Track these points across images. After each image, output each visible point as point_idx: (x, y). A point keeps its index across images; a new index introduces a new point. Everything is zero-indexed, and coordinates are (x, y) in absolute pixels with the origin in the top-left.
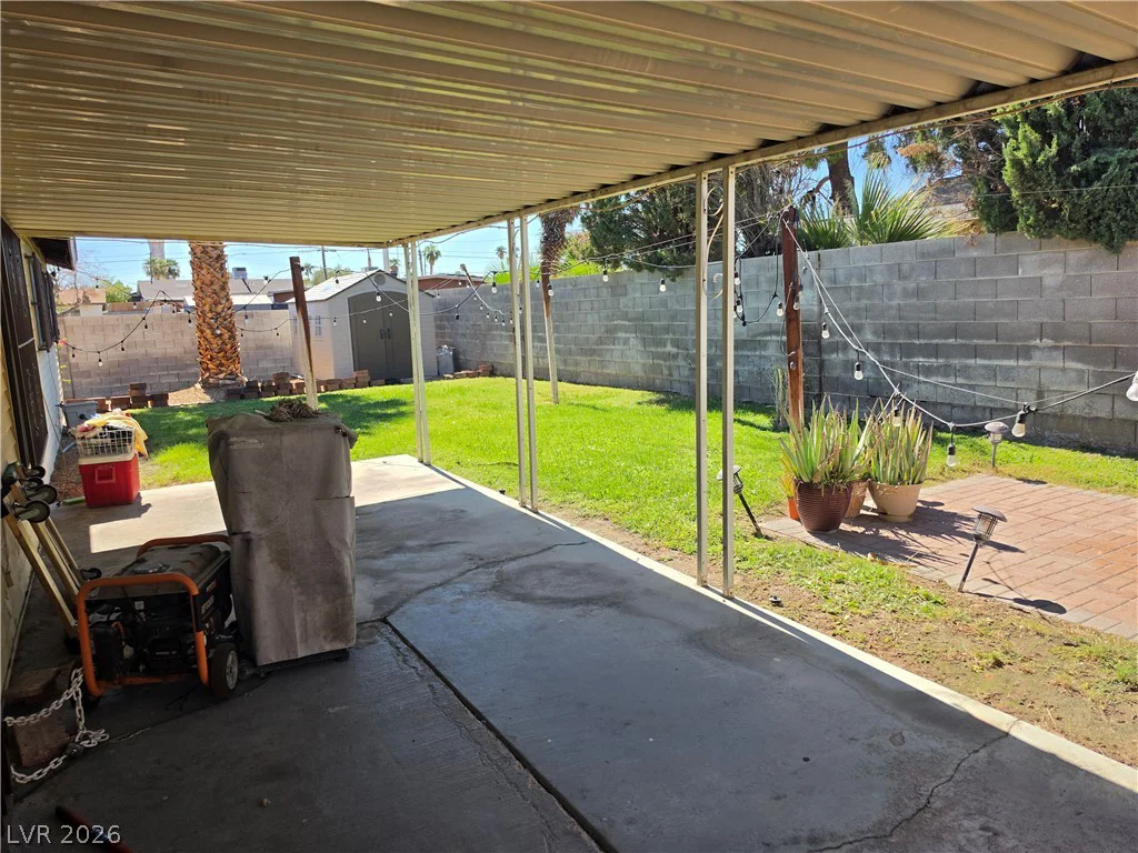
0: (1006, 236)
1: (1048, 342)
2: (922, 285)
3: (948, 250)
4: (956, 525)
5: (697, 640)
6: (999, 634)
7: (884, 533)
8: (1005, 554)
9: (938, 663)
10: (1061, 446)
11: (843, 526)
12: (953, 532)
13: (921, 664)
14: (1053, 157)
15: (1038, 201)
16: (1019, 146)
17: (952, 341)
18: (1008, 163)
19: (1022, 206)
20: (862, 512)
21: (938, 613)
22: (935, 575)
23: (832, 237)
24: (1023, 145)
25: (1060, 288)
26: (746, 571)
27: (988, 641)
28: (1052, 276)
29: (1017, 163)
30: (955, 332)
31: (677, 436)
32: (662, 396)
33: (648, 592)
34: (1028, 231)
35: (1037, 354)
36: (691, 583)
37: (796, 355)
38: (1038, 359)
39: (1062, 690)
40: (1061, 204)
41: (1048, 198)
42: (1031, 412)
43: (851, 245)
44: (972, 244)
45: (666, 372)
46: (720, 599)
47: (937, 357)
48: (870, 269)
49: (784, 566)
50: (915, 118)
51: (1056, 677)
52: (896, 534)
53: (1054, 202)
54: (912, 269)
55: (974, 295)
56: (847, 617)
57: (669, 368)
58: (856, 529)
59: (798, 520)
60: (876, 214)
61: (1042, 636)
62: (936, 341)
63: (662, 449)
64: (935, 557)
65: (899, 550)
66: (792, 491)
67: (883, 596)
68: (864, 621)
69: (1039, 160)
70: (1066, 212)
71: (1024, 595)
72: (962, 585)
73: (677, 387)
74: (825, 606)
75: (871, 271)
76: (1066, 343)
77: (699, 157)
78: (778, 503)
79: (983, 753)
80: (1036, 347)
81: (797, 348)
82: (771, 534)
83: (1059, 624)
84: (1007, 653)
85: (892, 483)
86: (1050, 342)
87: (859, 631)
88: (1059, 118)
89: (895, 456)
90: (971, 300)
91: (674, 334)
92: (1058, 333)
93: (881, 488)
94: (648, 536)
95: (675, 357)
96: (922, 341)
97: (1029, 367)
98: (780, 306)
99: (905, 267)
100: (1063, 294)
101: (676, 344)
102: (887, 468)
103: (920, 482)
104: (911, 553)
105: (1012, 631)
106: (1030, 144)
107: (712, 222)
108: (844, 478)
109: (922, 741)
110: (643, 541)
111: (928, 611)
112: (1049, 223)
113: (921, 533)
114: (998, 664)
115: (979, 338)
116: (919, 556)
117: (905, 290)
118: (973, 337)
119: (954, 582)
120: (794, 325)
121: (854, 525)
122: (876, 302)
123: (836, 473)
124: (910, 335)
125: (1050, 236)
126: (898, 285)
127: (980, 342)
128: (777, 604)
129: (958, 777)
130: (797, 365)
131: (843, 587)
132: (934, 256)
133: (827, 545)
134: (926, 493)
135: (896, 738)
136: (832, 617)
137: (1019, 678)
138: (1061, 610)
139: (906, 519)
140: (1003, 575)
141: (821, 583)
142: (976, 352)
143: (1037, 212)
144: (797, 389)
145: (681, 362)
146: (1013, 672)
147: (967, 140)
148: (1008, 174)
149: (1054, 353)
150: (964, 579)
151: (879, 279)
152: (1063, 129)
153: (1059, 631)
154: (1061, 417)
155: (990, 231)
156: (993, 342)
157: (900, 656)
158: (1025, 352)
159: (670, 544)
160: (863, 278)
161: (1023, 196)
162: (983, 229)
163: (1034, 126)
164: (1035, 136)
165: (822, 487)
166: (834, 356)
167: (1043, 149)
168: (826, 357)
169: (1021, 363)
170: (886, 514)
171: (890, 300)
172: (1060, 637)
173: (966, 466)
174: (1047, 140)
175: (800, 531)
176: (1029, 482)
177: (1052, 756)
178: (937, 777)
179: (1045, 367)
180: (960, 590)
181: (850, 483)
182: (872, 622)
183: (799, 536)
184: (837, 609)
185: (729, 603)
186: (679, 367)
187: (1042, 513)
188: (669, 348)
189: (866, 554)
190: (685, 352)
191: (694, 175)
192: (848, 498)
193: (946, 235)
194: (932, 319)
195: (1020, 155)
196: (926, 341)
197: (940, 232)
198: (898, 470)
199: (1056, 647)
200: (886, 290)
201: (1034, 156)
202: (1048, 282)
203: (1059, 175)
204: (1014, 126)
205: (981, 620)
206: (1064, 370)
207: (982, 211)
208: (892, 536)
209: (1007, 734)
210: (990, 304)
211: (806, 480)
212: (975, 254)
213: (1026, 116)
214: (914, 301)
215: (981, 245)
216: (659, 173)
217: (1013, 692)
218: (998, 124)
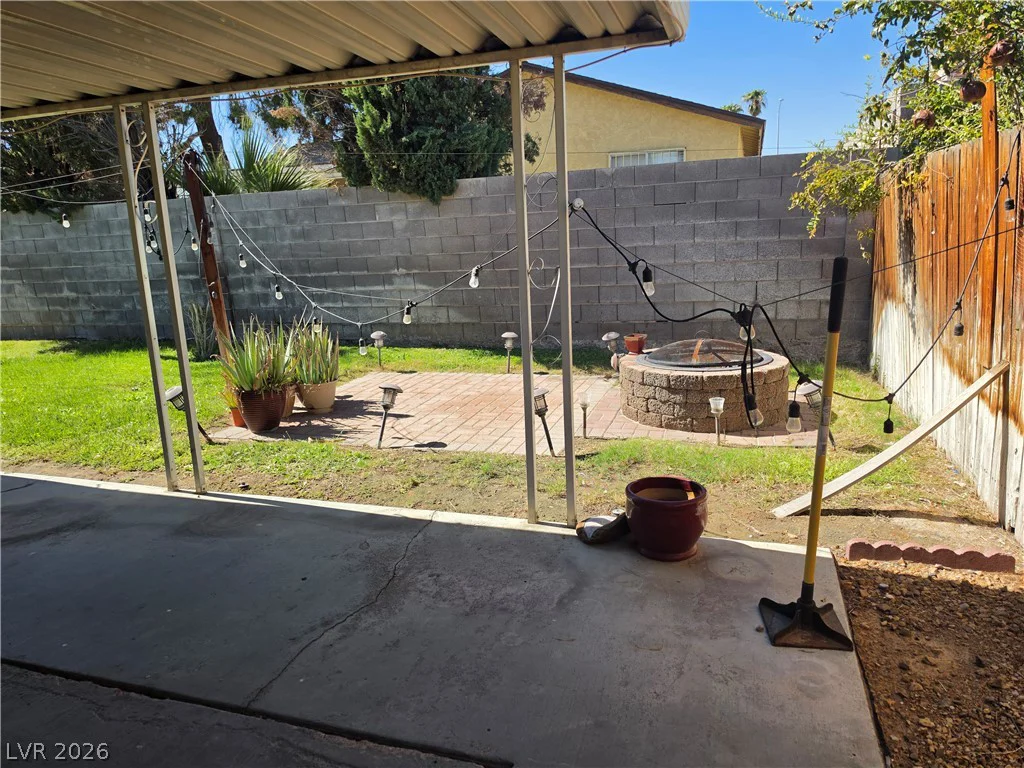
0: (364, 189)
1: (403, 271)
2: (307, 228)
3: (321, 200)
4: (365, 408)
5: (184, 530)
6: (411, 467)
7: (315, 423)
8: (402, 420)
9: (377, 495)
10: (421, 346)
11: (282, 424)
12: (364, 413)
13: (367, 497)
14: (390, 129)
15: (383, 163)
16: (363, 116)
17: (335, 273)
18: (359, 130)
19: (373, 166)
20: (294, 411)
21: (369, 464)
22: (360, 443)
23: (222, 185)
24: (368, 118)
25: (405, 230)
26: (210, 472)
27: (406, 473)
28: (399, 221)
29: (365, 132)
30: (337, 266)
31: (98, 377)
32: (67, 343)
33: (120, 508)
34: (380, 186)
35: (397, 280)
36: (162, 491)
37: (216, 285)
38: (398, 284)
39: (455, 488)
40: (398, 166)
41: (389, 161)
42: (413, 305)
43: (238, 193)
44: (339, 195)
45: (66, 318)
46: (196, 497)
47: (326, 288)
48: (262, 214)
49: (243, 461)
50: (311, 79)
51: (450, 482)
52: (324, 422)
53: (394, 164)
54: (297, 215)
55: (348, 236)
56: (305, 483)
57: (70, 313)
58: (292, 424)
59: (244, 426)
60: (258, 166)
61: (437, 461)
62: (323, 274)
63: (85, 391)
64: (355, 430)
65: (329, 432)
66: (234, 401)
67: (328, 463)
68: (317, 482)
69: (381, 130)
70: (402, 173)
71: (421, 442)
72: (380, 444)
73: (82, 333)
74: (286, 480)
75: (262, 216)
76: (416, 271)
77: (114, 89)
78: (221, 417)
79: (420, 536)
80: (395, 275)
81: (215, 280)
82: (223, 441)
83: (445, 453)
84: (419, 476)
85: (315, 383)
86: (404, 271)
87: (316, 489)
88: (389, 100)
89: (315, 360)
90: (345, 240)
91: (70, 277)
92: (408, 264)
93: (308, 387)
94: (101, 465)
95: (75, 301)
96: (313, 275)
97: (391, 291)
98: (194, 241)
99: (290, 212)
100: (408, 235)
101: (73, 288)
102: (308, 371)
103: (335, 379)
104: (339, 432)
105: (419, 463)
106: (372, 116)
107: (137, 153)
108: (279, 382)
109: (380, 542)
110: (97, 470)
111: (362, 464)
112: (392, 181)
113: (342, 418)
114: (415, 484)
115: (355, 270)
116: (345, 432)
117: (293, 232)
118: (351, 270)
119: (374, 443)
120: (209, 257)
121: (290, 422)
122: (271, 242)
123: (273, 378)
124: (303, 270)
125: (394, 191)
126: (288, 228)
127: (357, 273)
128: (246, 488)
129: (408, 554)
130: (218, 294)
131: (295, 464)
132: (312, 204)
133: (272, 439)
134: (341, 390)
135: (365, 545)
136: (293, 486)
137: (430, 489)
138: (444, 445)
139: (329, 410)
140: (404, 433)
141: (278, 465)
142: (353, 281)
143: (384, 171)
144: (221, 315)
145: (82, 307)
146: (425, 487)
147: (326, 109)
148: (360, 139)
149: (408, 279)
150: (381, 439)
151: (270, 222)
152: (394, 109)
153: (446, 457)
154: (418, 326)
155: (351, 185)
156: (366, 272)
157: (350, 498)
158: (388, 280)
159: (128, 467)
160: (256, 221)
161: (373, 157)
162: (346, 183)
163: (374, 103)
164: (375, 111)
165: (262, 392)
166: (242, 291)
167: (382, 122)
168: (233, 292)
169: (387, 287)
170: (313, 408)
171: (282, 240)
172: (447, 460)
173: (361, 368)
174: (383, 115)
175: (248, 434)
176: (406, 372)
177: (459, 524)
178: (396, 558)
179: (404, 290)
180: (379, 448)
181: (284, 386)
182: (324, 482)
183: (247, 438)
184: (295, 480)
185: (202, 497)
186: (81, 312)
187: (419, 390)
188: (66, 293)
189: (306, 439)
190: (86, 296)
191: (111, 107)
192: (284, 399)
193: (316, 187)
194: (318, 256)
195: (367, 125)
196: (316, 274)
197: (312, 185)
198: (318, 373)
199: (446, 466)
200: (277, 232)
201: (376, 126)
202: (397, 225)
203: (395, 143)
204: (360, 103)
205: (398, 462)
206: (415, 291)
207: (344, 168)
208: (322, 424)
209: (431, 521)
210: (360, 243)
211: (247, 388)
212: (343, 203)
213: (367, 95)
214: (302, 241)
215: (347, 196)
216: (69, 101)
217: (428, 499)
218: (348, 100)
